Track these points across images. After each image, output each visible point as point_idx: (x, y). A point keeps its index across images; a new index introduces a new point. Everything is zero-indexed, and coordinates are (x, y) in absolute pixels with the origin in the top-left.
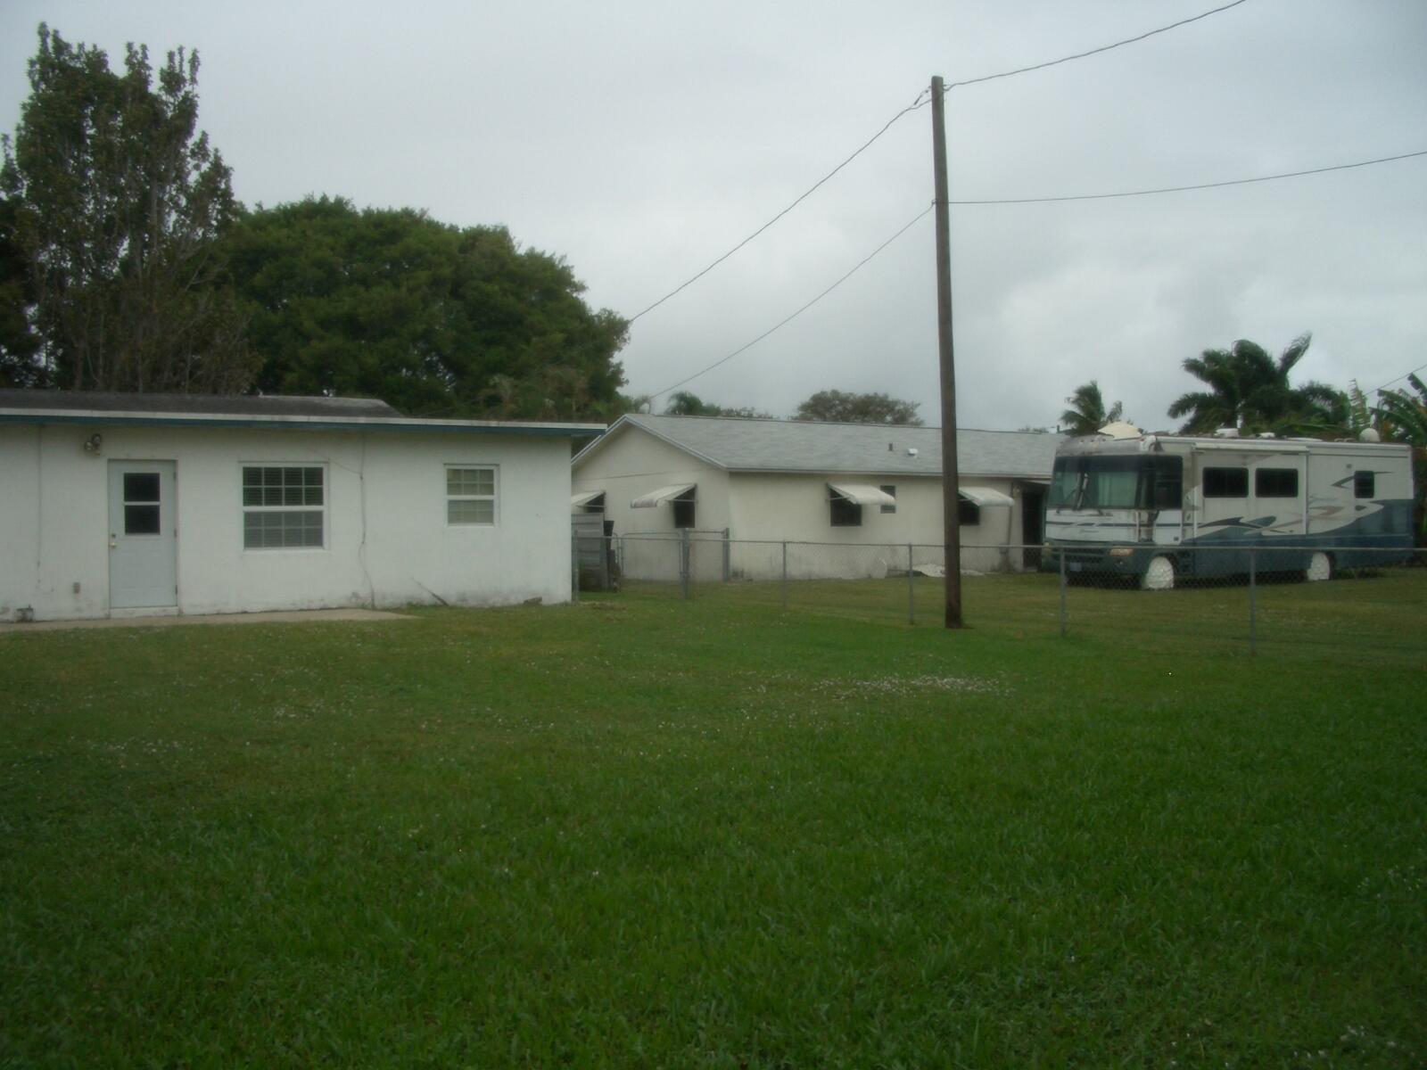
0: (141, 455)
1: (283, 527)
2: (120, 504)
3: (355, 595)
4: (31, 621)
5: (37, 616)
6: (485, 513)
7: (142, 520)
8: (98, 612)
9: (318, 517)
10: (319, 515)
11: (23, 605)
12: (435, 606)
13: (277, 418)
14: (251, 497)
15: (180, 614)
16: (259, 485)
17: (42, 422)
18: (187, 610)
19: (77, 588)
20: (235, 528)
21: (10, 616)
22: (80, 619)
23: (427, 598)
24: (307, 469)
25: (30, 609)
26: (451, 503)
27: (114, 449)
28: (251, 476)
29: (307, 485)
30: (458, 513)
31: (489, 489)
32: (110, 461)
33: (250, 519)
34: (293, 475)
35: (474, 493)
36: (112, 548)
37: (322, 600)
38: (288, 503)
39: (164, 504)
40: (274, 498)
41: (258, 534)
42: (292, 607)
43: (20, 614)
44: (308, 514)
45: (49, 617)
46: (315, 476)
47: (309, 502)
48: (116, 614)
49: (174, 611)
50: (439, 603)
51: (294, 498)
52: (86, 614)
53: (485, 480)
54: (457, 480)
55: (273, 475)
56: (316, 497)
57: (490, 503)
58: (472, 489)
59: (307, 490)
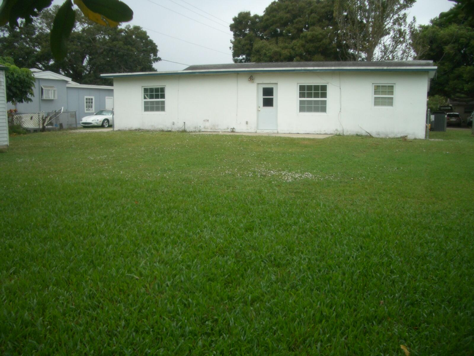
0: (267, 82)
1: (313, 105)
2: (261, 97)
3: (337, 130)
4: (234, 132)
5: (236, 131)
6: (390, 102)
7: (268, 103)
8: (253, 131)
9: (325, 102)
10: (325, 101)
11: (233, 128)
12: (366, 137)
13: (303, 68)
14: (302, 95)
15: (278, 133)
16: (305, 91)
17: (238, 73)
18: (280, 132)
19: (247, 123)
20: (297, 106)
21: (229, 130)
22: (248, 132)
23: (364, 133)
24: (321, 86)
25: (234, 128)
26: (375, 98)
27: (258, 80)
28: (302, 88)
29: (321, 91)
30: (377, 102)
31: (392, 93)
32: (258, 84)
33: (301, 102)
34: (316, 87)
35: (386, 94)
36: (259, 111)
37: (325, 131)
38: (315, 97)
39: (274, 97)
40: (310, 95)
41: (304, 108)
42: (314, 133)
43: (232, 130)
44: (321, 101)
45: (239, 131)
46: (324, 88)
47: (322, 97)
48: (259, 131)
49: (276, 131)
50: (368, 135)
51: (316, 95)
52: (250, 131)
53: (390, 89)
54: (377, 89)
55: (309, 87)
56: (324, 95)
57: (392, 98)
58: (384, 93)
59: (321, 93)
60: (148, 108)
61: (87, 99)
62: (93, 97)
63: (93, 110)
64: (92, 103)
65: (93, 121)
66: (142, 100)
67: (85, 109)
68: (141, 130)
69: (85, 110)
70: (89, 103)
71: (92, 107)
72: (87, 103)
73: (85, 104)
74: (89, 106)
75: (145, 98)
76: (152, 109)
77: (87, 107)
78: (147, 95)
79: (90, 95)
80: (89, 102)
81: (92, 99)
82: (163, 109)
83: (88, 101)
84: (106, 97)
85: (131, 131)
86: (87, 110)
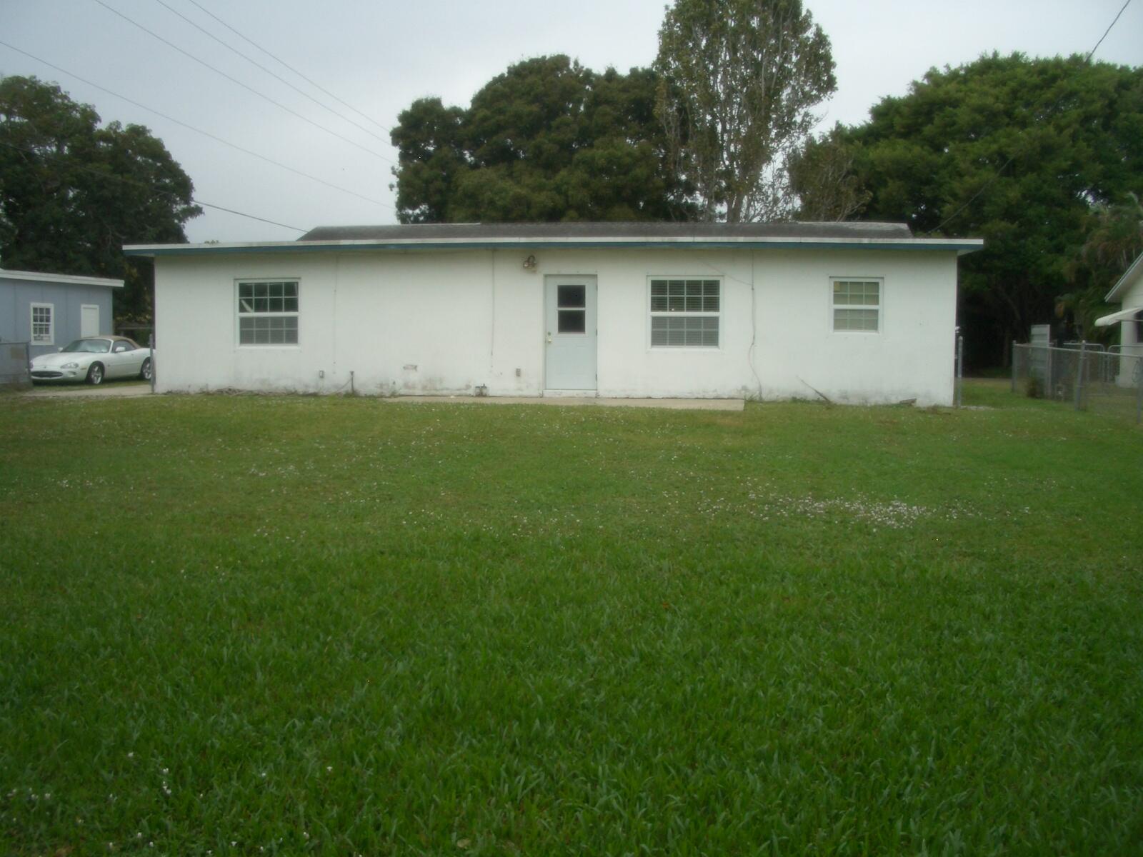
0: (571, 271)
1: (685, 330)
2: (554, 310)
3: (745, 388)
4: (485, 396)
5: (491, 392)
6: (870, 321)
7: (572, 322)
8: (535, 393)
9: (714, 322)
10: (716, 320)
11: (480, 385)
12: (818, 401)
13: (666, 239)
14: (658, 304)
15: (597, 397)
16: (663, 294)
17: (494, 248)
18: (602, 393)
19: (518, 373)
20: (645, 330)
21: (471, 392)
22: (521, 397)
23: (810, 395)
24: (705, 281)
25: (484, 387)
26: (837, 312)
27: (548, 267)
28: (658, 287)
29: (707, 294)
30: (842, 321)
31: (875, 299)
32: (546, 276)
33: (656, 322)
34: (694, 286)
35: (861, 303)
36: (547, 343)
37: (715, 391)
38: (688, 310)
39: (588, 309)
40: (677, 304)
41: (663, 334)
42: (689, 396)
43: (478, 391)
44: (706, 319)
45: (499, 393)
46: (713, 287)
47: (707, 309)
48: (548, 393)
49: (592, 393)
50: (822, 399)
51: (694, 305)
52: (525, 393)
53: (871, 291)
54: (842, 291)
55: (676, 286)
56: (713, 304)
57: (876, 312)
58: (857, 299)
59: (705, 299)
60: (250, 332)
61: (35, 310)
62: (51, 306)
63: (50, 339)
64: (48, 320)
65: (62, 367)
66: (235, 314)
67: (32, 335)
68: (234, 391)
69: (32, 338)
70: (41, 321)
71: (47, 331)
72: (35, 320)
73: (32, 322)
74: (42, 330)
75: (242, 309)
76: (262, 338)
77: (35, 332)
78: (249, 302)
79: (43, 301)
80: (42, 317)
81: (48, 310)
82: (292, 337)
83: (39, 315)
84: (83, 306)
85: (206, 394)
86: (35, 339)
